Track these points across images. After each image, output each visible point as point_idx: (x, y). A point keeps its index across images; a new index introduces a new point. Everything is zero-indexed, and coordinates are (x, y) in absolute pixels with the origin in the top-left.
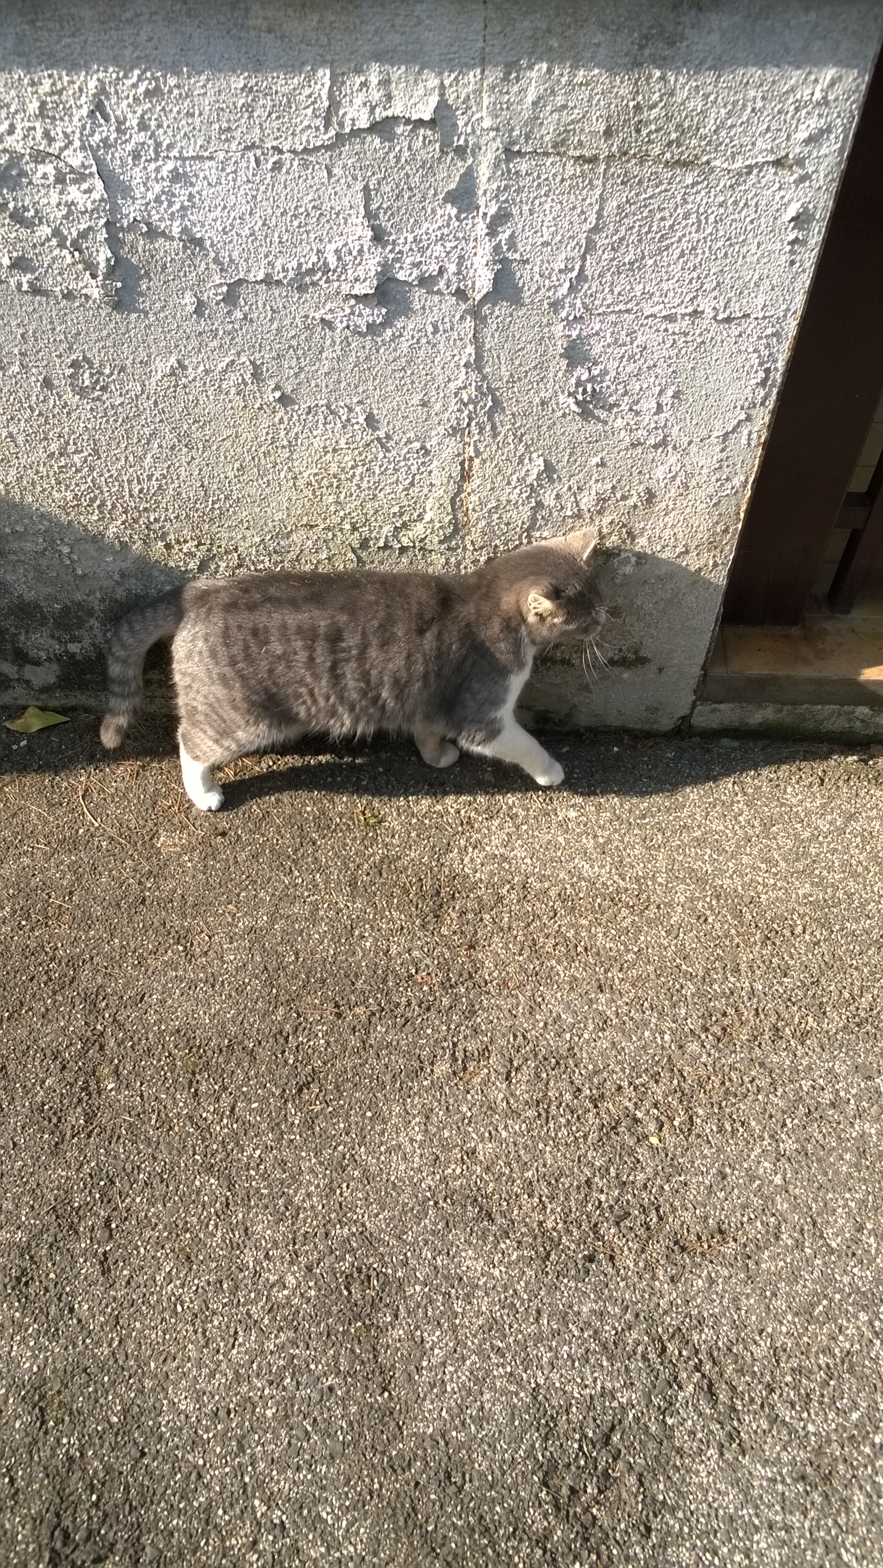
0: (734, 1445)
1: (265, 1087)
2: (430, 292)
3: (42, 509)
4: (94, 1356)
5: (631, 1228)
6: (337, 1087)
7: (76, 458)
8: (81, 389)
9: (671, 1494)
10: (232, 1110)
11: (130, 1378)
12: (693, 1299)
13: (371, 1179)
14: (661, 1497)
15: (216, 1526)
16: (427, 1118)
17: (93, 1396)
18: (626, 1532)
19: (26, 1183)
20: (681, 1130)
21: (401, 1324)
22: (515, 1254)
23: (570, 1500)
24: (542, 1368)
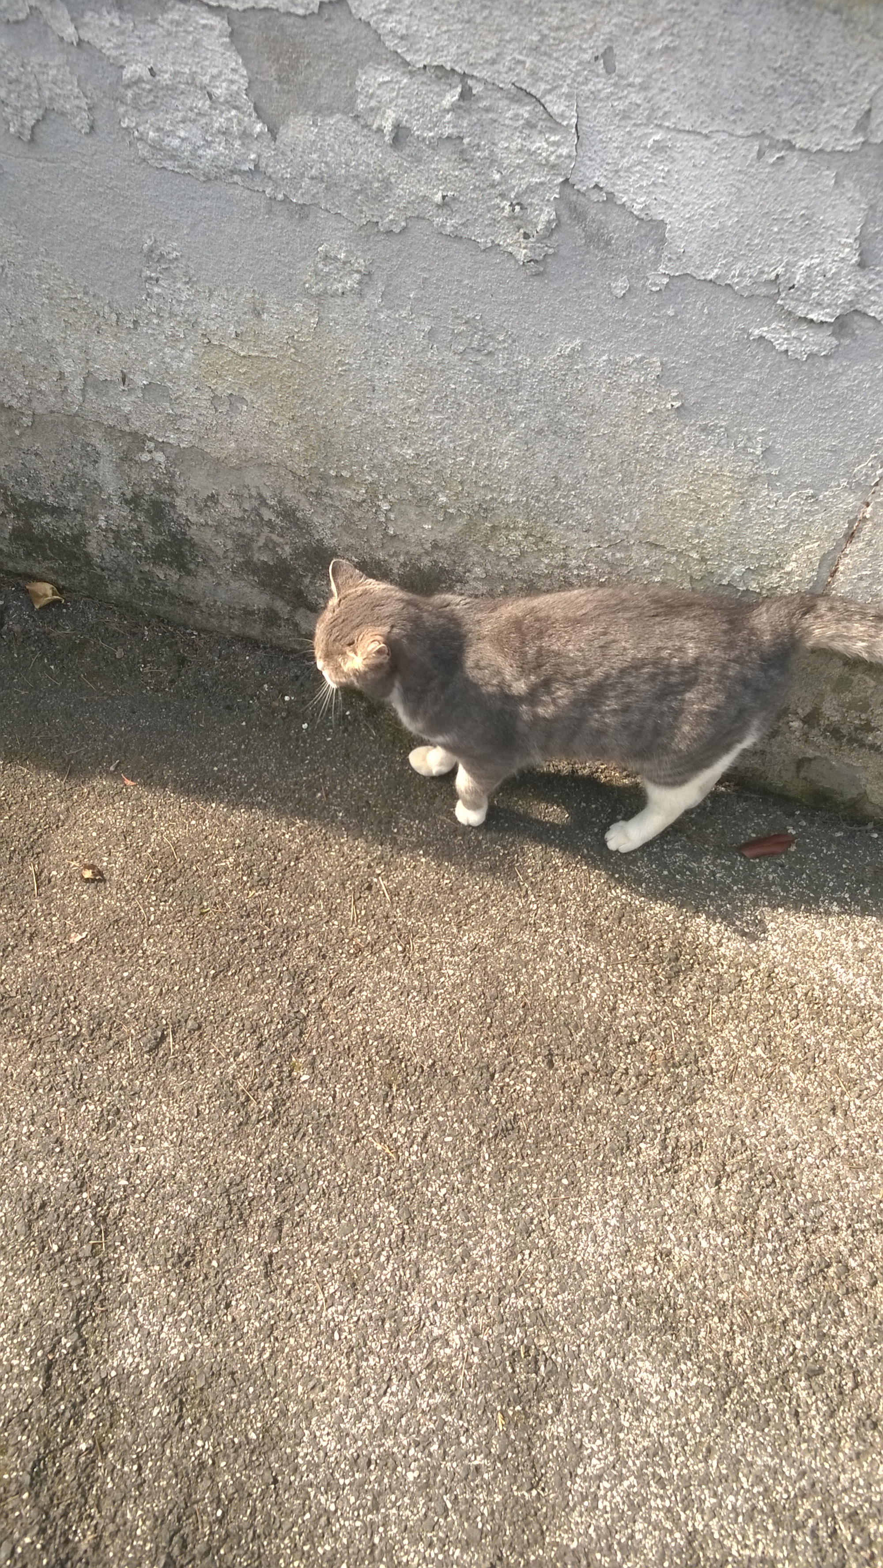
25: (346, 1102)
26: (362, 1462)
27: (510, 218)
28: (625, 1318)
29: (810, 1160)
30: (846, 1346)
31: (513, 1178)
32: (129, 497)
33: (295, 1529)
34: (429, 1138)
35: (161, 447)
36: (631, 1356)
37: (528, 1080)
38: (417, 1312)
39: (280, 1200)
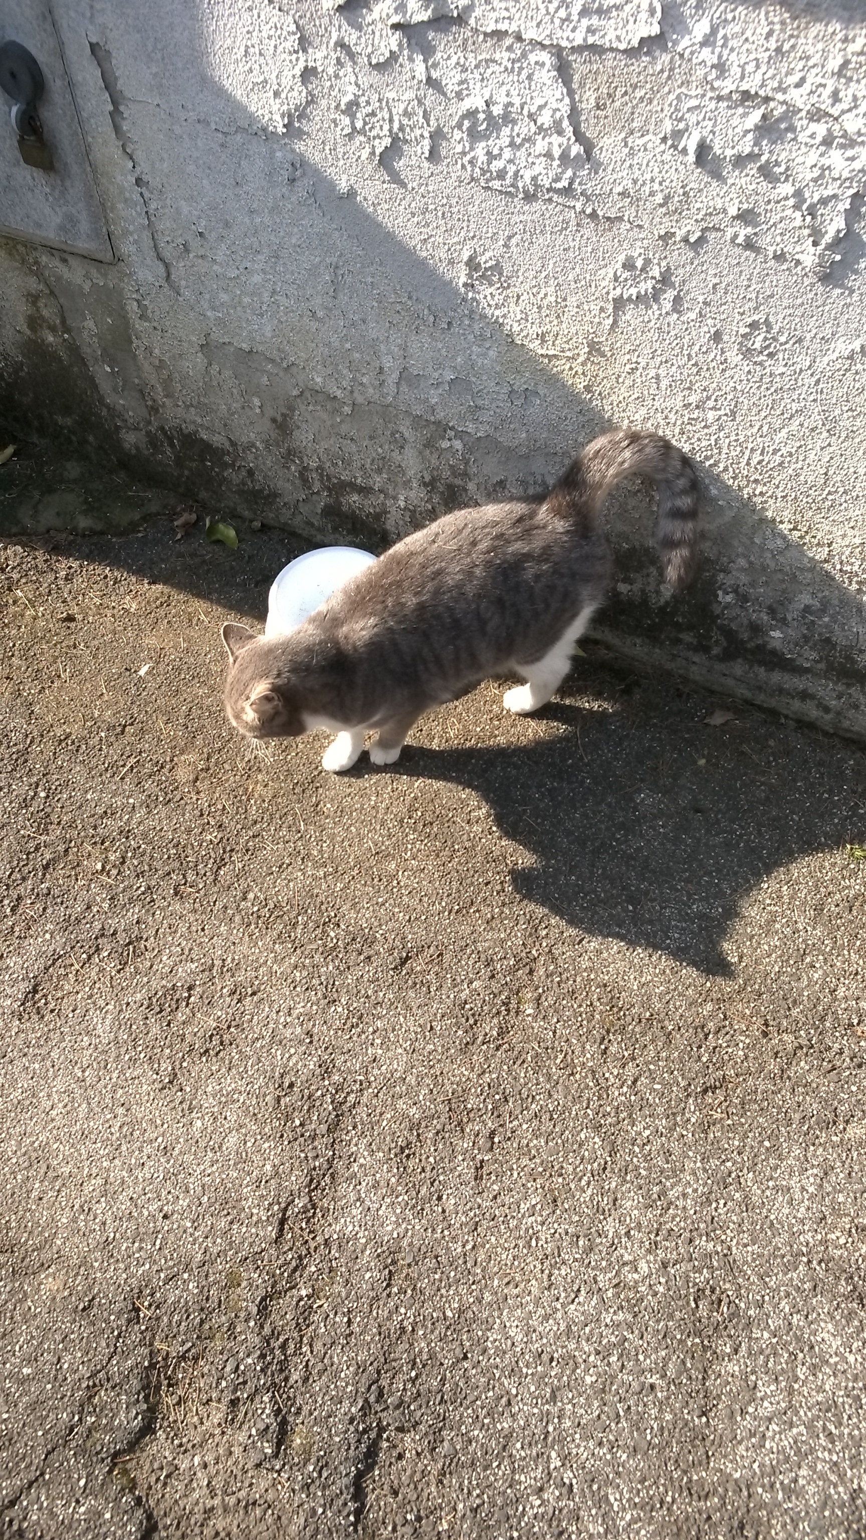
1: (672, 1073)
4: (448, 1249)
6: (743, 1104)
7: (711, 415)
8: (748, 350)
10: (635, 1082)
11: (473, 1283)
13: (750, 1207)
15: (511, 1456)
16: (826, 1174)
17: (436, 1283)
19: (431, 1067)
21: (738, 1361)
25: (565, 1039)
26: (545, 1357)
27: (800, 228)
28: (813, 1280)
31: (715, 1132)
32: (427, 480)
33: (478, 1403)
34: (639, 1083)
35: (460, 435)
36: (814, 1315)
37: (741, 1045)
38: (610, 1235)
39: (495, 1114)
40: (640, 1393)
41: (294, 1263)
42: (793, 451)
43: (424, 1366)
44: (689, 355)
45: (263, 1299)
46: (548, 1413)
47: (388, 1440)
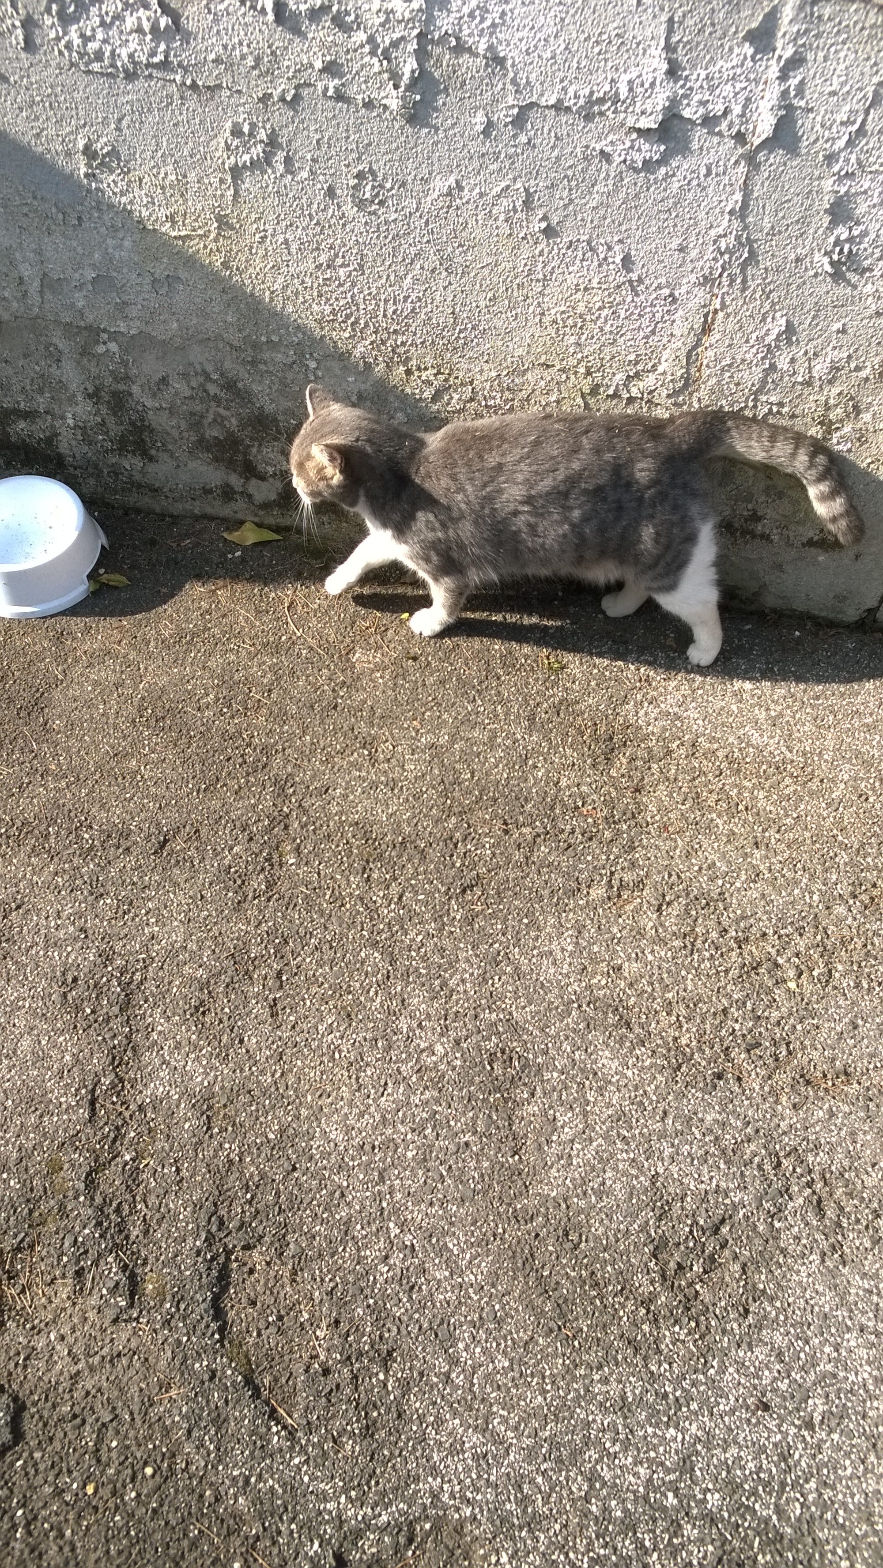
0: (836, 1256)
1: (432, 882)
2: (711, 133)
3: (299, 321)
4: (258, 1082)
5: (761, 1057)
6: (498, 893)
7: (342, 272)
8: (361, 201)
9: (771, 1286)
10: (400, 898)
11: (288, 1105)
12: (813, 1125)
13: (522, 976)
14: (761, 1286)
15: (353, 1238)
16: (580, 932)
17: (254, 1114)
18: (725, 1309)
19: (209, 930)
20: (819, 980)
21: (537, 1102)
22: (649, 1060)
23: (676, 1274)
24: (663, 1159)
25: (329, 877)
26: (367, 1147)
27: (380, 73)
28: (586, 1020)
29: (738, 885)
30: (779, 1023)
31: (480, 923)
32: (90, 391)
33: (315, 1202)
34: (405, 898)
35: (114, 336)
36: (593, 1048)
37: (487, 845)
38: (405, 1030)
39: (279, 956)
40: (457, 1152)
41: (112, 1135)
42: (421, 295)
43: (257, 1187)
44: (310, 215)
45: (89, 1174)
46: (379, 1192)
47: (236, 1260)
